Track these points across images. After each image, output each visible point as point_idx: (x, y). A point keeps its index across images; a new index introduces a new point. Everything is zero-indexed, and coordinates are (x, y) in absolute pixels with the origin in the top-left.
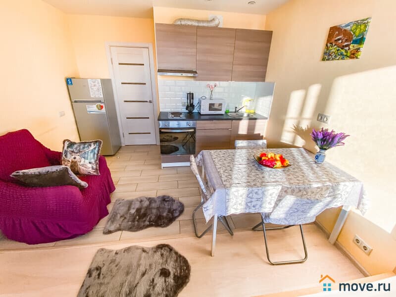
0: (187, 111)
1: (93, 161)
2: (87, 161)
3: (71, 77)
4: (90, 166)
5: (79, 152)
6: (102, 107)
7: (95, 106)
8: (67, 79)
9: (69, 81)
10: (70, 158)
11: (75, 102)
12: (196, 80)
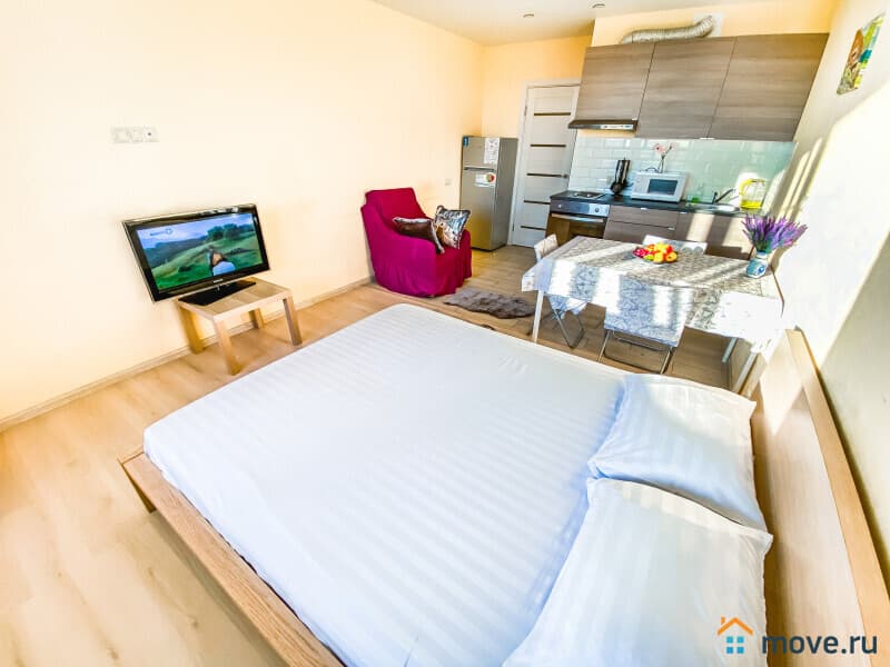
0: (611, 193)
1: (457, 232)
2: (451, 230)
3: (470, 134)
4: (452, 236)
5: (448, 218)
6: (493, 178)
7: (485, 176)
8: (464, 138)
9: (465, 140)
10: (438, 224)
11: (466, 169)
12: (637, 137)
